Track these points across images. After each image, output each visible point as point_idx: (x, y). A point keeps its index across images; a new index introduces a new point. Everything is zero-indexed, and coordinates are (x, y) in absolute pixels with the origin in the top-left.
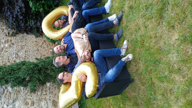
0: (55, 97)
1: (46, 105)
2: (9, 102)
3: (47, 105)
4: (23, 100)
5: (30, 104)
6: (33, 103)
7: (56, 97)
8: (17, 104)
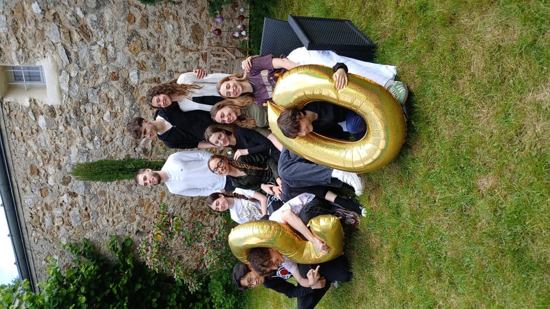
0: (200, 15)
1: (177, 32)
2: (88, 5)
3: (180, 33)
4: (122, 7)
5: (138, 20)
6: (145, 22)
7: (202, 16)
8: (108, 13)
